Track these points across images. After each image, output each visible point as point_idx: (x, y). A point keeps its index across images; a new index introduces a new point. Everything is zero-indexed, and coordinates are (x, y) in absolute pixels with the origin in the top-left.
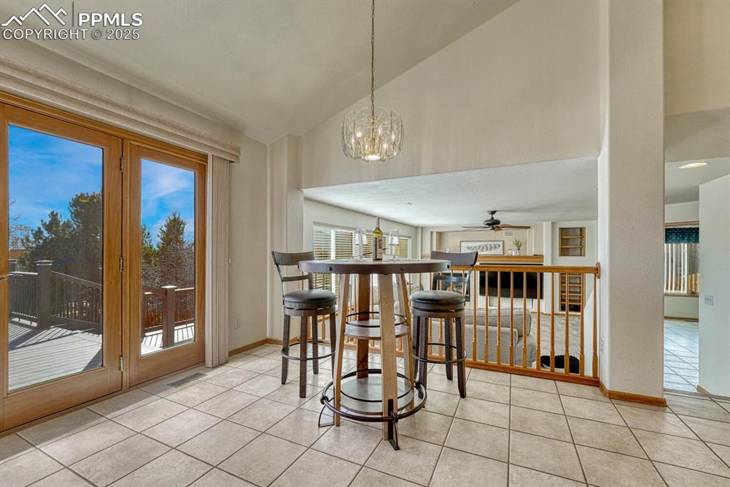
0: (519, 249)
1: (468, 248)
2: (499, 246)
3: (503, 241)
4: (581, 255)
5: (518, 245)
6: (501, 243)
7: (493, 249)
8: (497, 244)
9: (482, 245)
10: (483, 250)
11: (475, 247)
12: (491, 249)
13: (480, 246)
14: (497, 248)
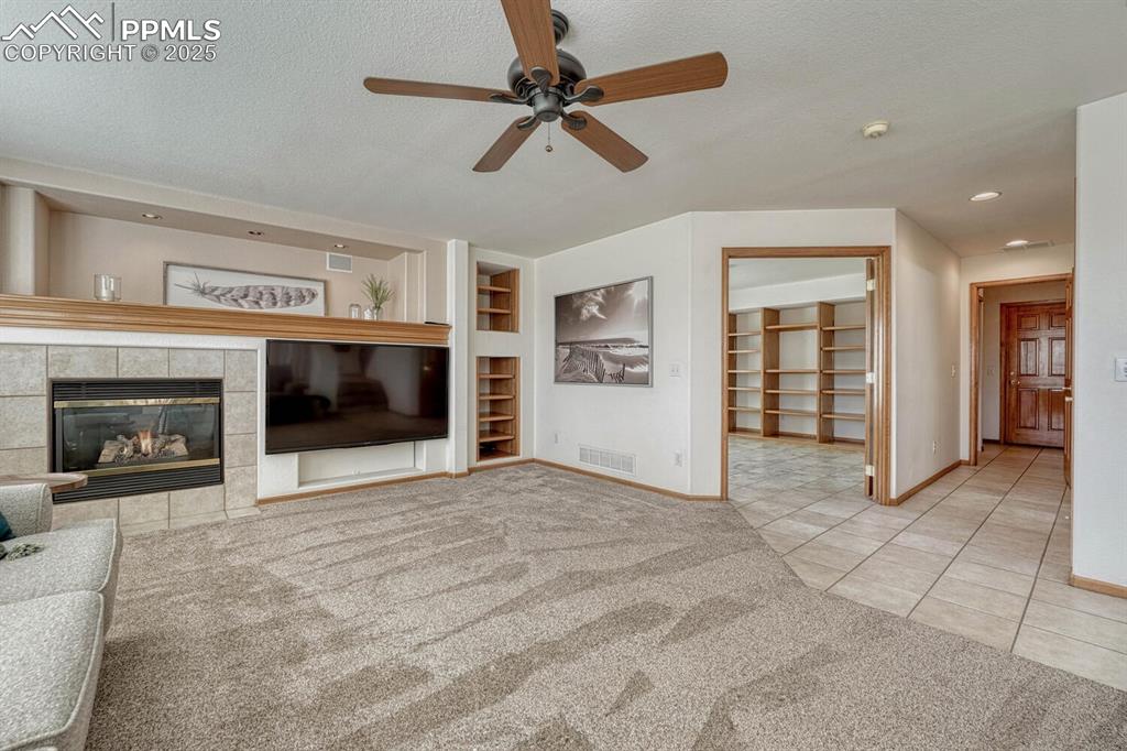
0: (378, 307)
1: (202, 292)
2: (314, 295)
3: (326, 283)
5: (379, 295)
6: (319, 288)
7: (292, 303)
8: (308, 290)
9: (256, 287)
10: (257, 303)
11: (230, 290)
12: (288, 303)
13: (248, 288)
14: (307, 299)
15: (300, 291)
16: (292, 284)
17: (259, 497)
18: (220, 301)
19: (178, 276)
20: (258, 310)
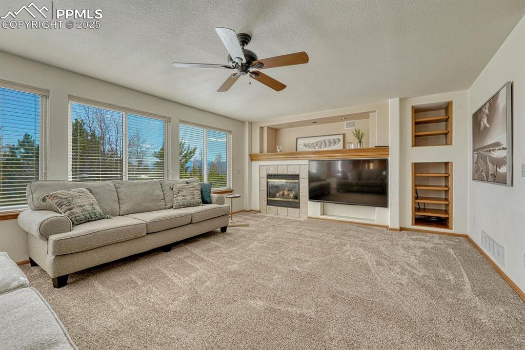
0: (360, 142)
1: (305, 145)
2: (339, 141)
3: (344, 135)
4: (446, 144)
5: (359, 136)
6: (341, 137)
7: (332, 145)
8: (337, 139)
9: (320, 141)
10: (320, 147)
11: (313, 143)
12: (330, 146)
13: (318, 142)
14: (337, 143)
15: (334, 140)
16: (332, 138)
17: (309, 216)
18: (309, 148)
19: (300, 142)
20: (320, 150)
